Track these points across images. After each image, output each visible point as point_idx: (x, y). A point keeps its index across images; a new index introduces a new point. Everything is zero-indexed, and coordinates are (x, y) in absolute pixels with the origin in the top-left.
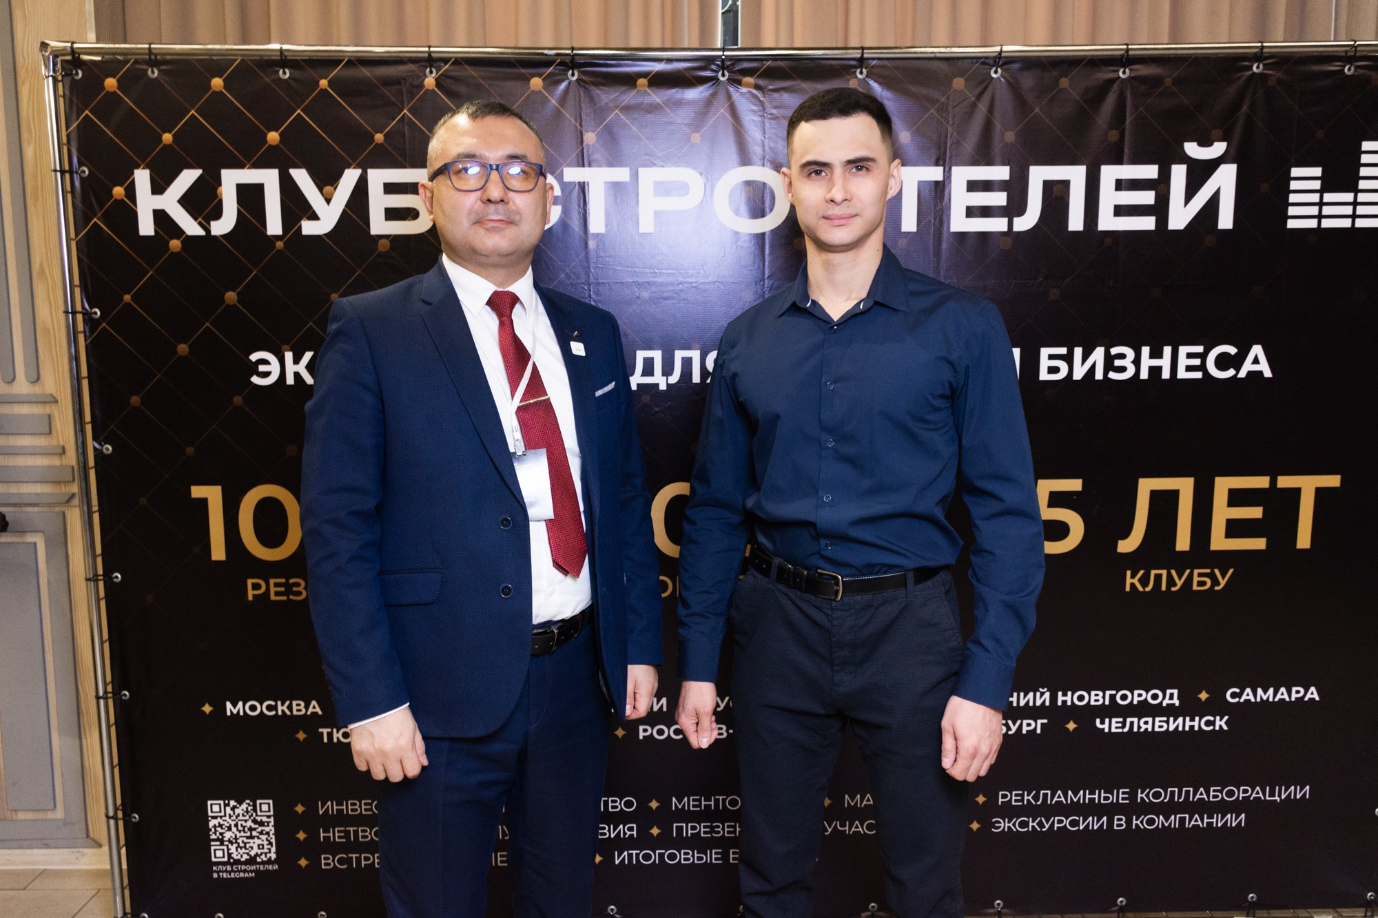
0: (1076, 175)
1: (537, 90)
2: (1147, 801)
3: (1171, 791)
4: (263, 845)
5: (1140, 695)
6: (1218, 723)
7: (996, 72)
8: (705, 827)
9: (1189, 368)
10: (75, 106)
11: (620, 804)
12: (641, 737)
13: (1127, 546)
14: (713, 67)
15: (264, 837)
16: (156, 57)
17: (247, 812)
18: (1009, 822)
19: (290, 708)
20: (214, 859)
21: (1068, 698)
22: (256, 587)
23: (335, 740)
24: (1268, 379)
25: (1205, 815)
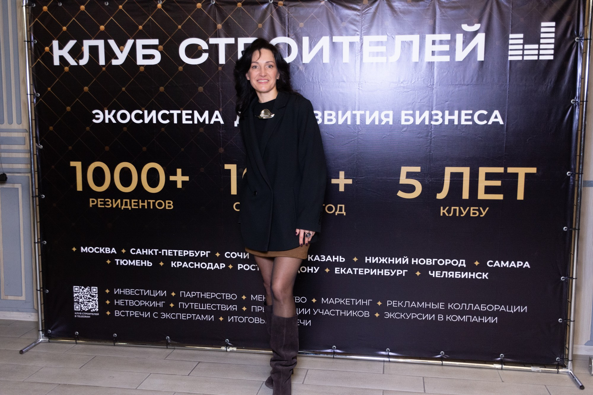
0: (415, 39)
1: (199, 8)
2: (453, 309)
3: (463, 305)
4: (93, 305)
5: (448, 262)
6: (484, 276)
9: (466, 120)
10: (33, 17)
11: (230, 296)
12: (239, 269)
13: (441, 196)
15: (94, 302)
17: (88, 291)
18: (392, 314)
19: (104, 250)
21: (417, 261)
22: (93, 202)
23: (121, 264)
24: (502, 125)
25: (479, 317)
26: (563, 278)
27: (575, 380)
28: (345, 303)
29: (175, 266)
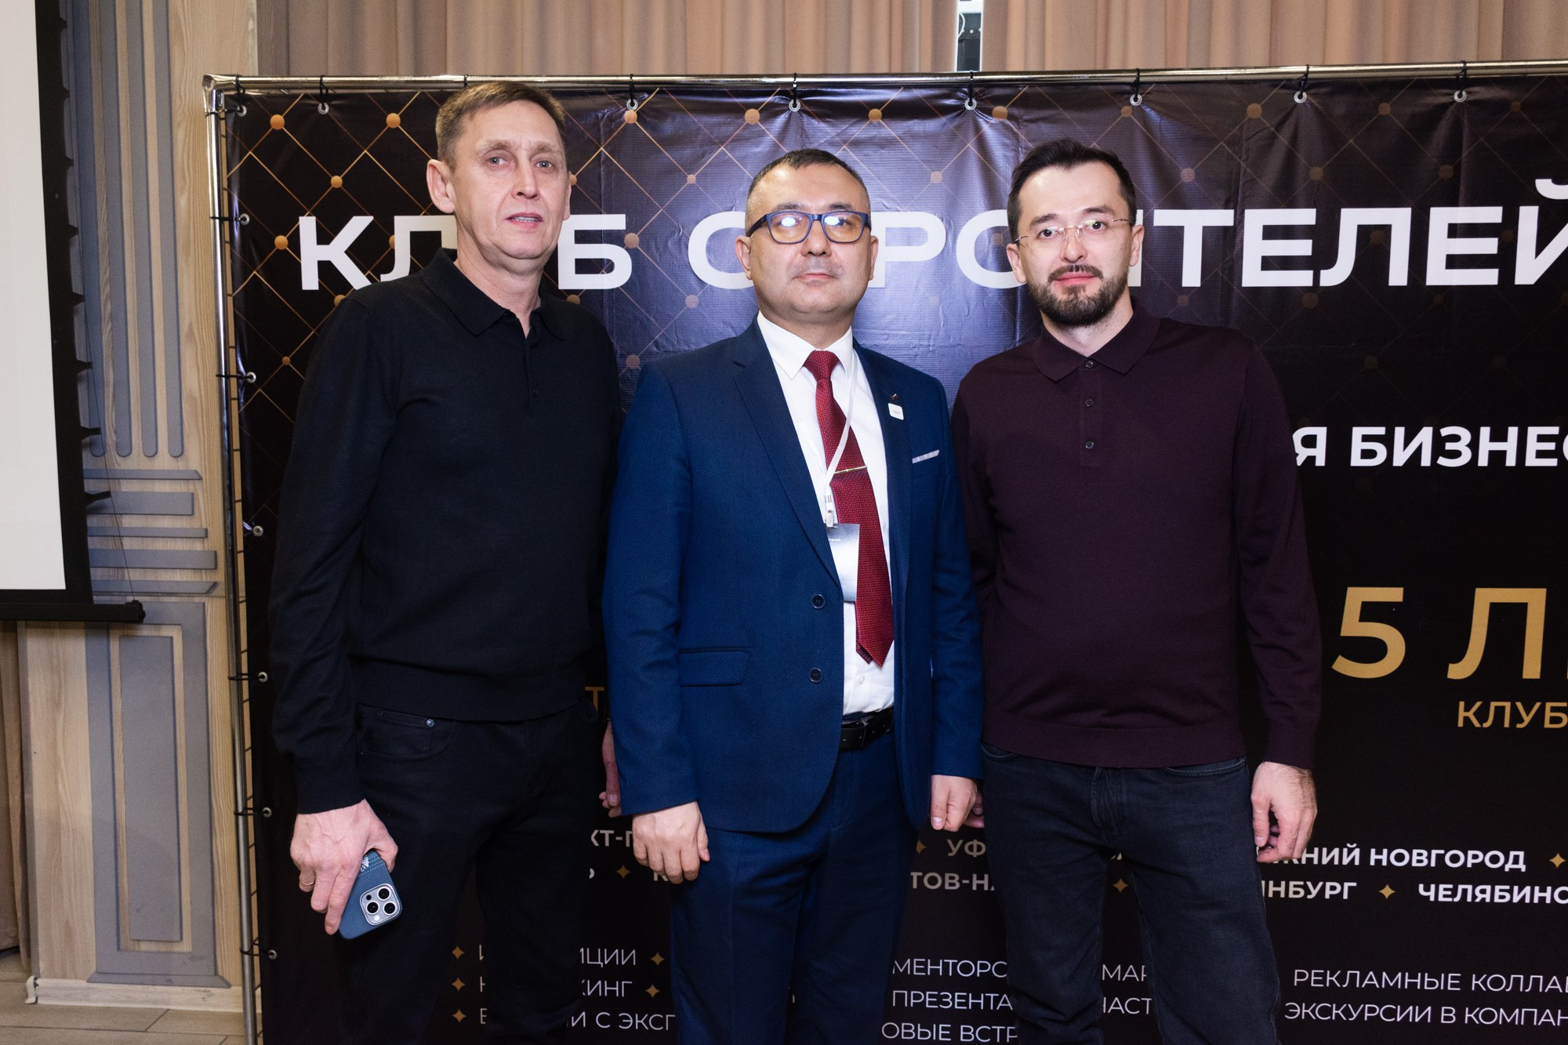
0: (1399, 219)
1: (753, 123)
2: (1484, 989)
3: (1515, 978)
5: (1475, 857)
7: (1300, 97)
8: (930, 996)
9: (1540, 454)
10: (238, 145)
13: (1459, 671)
14: (961, 95)
16: (327, 91)
18: (1307, 1008)
21: (1384, 857)
25: (1559, 1011)
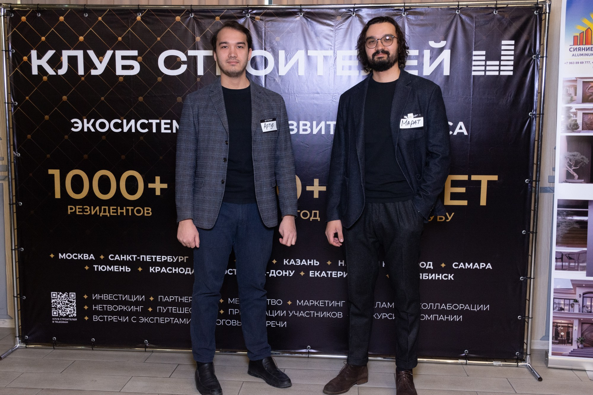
1: (178, 21)
3: (430, 305)
4: (71, 310)
6: (449, 277)
7: (353, 14)
10: (11, 26)
14: (244, 12)
16: (40, 8)
17: (66, 297)
19: (83, 256)
20: (53, 315)
22: (71, 209)
23: (99, 270)
24: (466, 135)
25: (445, 316)
26: (522, 278)
27: (534, 372)
28: (319, 305)
29: (154, 272)
